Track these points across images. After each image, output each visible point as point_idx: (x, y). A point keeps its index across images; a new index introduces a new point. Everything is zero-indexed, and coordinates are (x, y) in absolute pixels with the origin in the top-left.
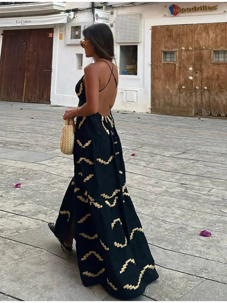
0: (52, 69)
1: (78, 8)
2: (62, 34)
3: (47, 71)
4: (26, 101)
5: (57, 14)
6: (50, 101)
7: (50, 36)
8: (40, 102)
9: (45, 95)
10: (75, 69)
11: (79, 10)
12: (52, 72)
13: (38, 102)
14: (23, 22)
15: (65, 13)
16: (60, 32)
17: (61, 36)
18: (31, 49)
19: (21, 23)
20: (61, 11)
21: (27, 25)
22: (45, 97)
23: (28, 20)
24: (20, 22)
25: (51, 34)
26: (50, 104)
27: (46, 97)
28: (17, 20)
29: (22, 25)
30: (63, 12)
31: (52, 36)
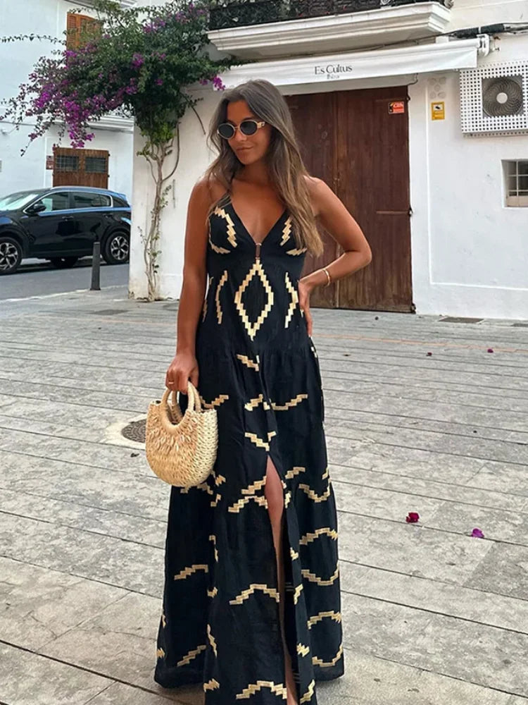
0: (410, 209)
1: (502, 24)
2: (442, 103)
3: (391, 215)
4: (344, 306)
5: (418, 44)
6: (413, 305)
7: (395, 111)
8: (380, 306)
9: (392, 285)
10: (503, 206)
11: (509, 30)
12: (410, 215)
13: (374, 309)
14: (330, 69)
15: (450, 40)
16: (431, 97)
17: (437, 108)
18: (342, 151)
19: (326, 73)
20: (438, 36)
21: (342, 78)
22: (392, 290)
23: (344, 64)
24: (325, 70)
25: (401, 105)
26: (413, 312)
27: (395, 292)
28: (316, 65)
29: (330, 80)
30: (446, 38)
31: (402, 111)
